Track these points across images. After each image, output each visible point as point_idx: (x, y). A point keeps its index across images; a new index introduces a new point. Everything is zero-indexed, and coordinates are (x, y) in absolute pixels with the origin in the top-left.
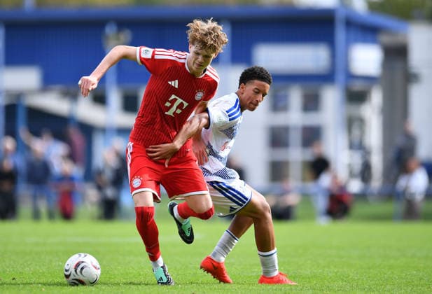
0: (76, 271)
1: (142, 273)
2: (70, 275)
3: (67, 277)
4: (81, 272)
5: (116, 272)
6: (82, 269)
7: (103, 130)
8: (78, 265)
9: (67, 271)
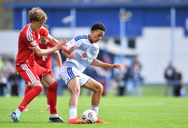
0: (89, 116)
1: (135, 120)
2: (85, 118)
3: (84, 119)
4: (91, 117)
5: (124, 119)
6: (91, 115)
7: (119, 56)
8: (90, 114)
9: (84, 116)
